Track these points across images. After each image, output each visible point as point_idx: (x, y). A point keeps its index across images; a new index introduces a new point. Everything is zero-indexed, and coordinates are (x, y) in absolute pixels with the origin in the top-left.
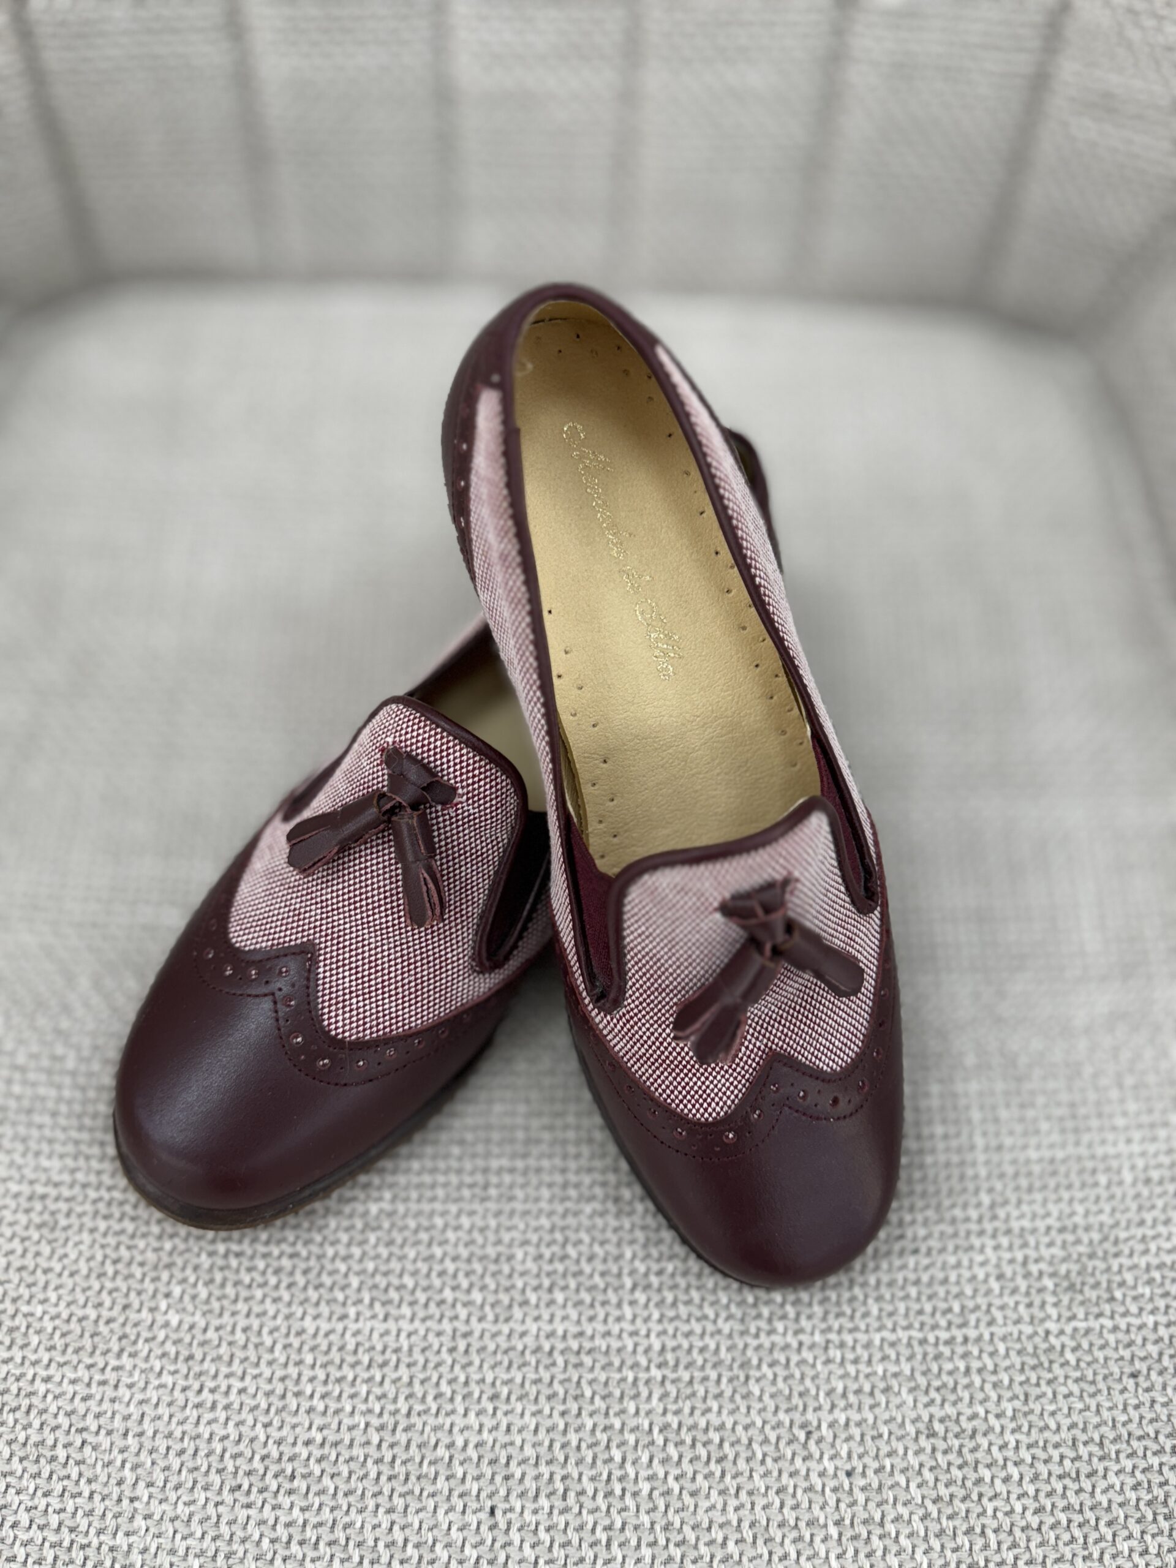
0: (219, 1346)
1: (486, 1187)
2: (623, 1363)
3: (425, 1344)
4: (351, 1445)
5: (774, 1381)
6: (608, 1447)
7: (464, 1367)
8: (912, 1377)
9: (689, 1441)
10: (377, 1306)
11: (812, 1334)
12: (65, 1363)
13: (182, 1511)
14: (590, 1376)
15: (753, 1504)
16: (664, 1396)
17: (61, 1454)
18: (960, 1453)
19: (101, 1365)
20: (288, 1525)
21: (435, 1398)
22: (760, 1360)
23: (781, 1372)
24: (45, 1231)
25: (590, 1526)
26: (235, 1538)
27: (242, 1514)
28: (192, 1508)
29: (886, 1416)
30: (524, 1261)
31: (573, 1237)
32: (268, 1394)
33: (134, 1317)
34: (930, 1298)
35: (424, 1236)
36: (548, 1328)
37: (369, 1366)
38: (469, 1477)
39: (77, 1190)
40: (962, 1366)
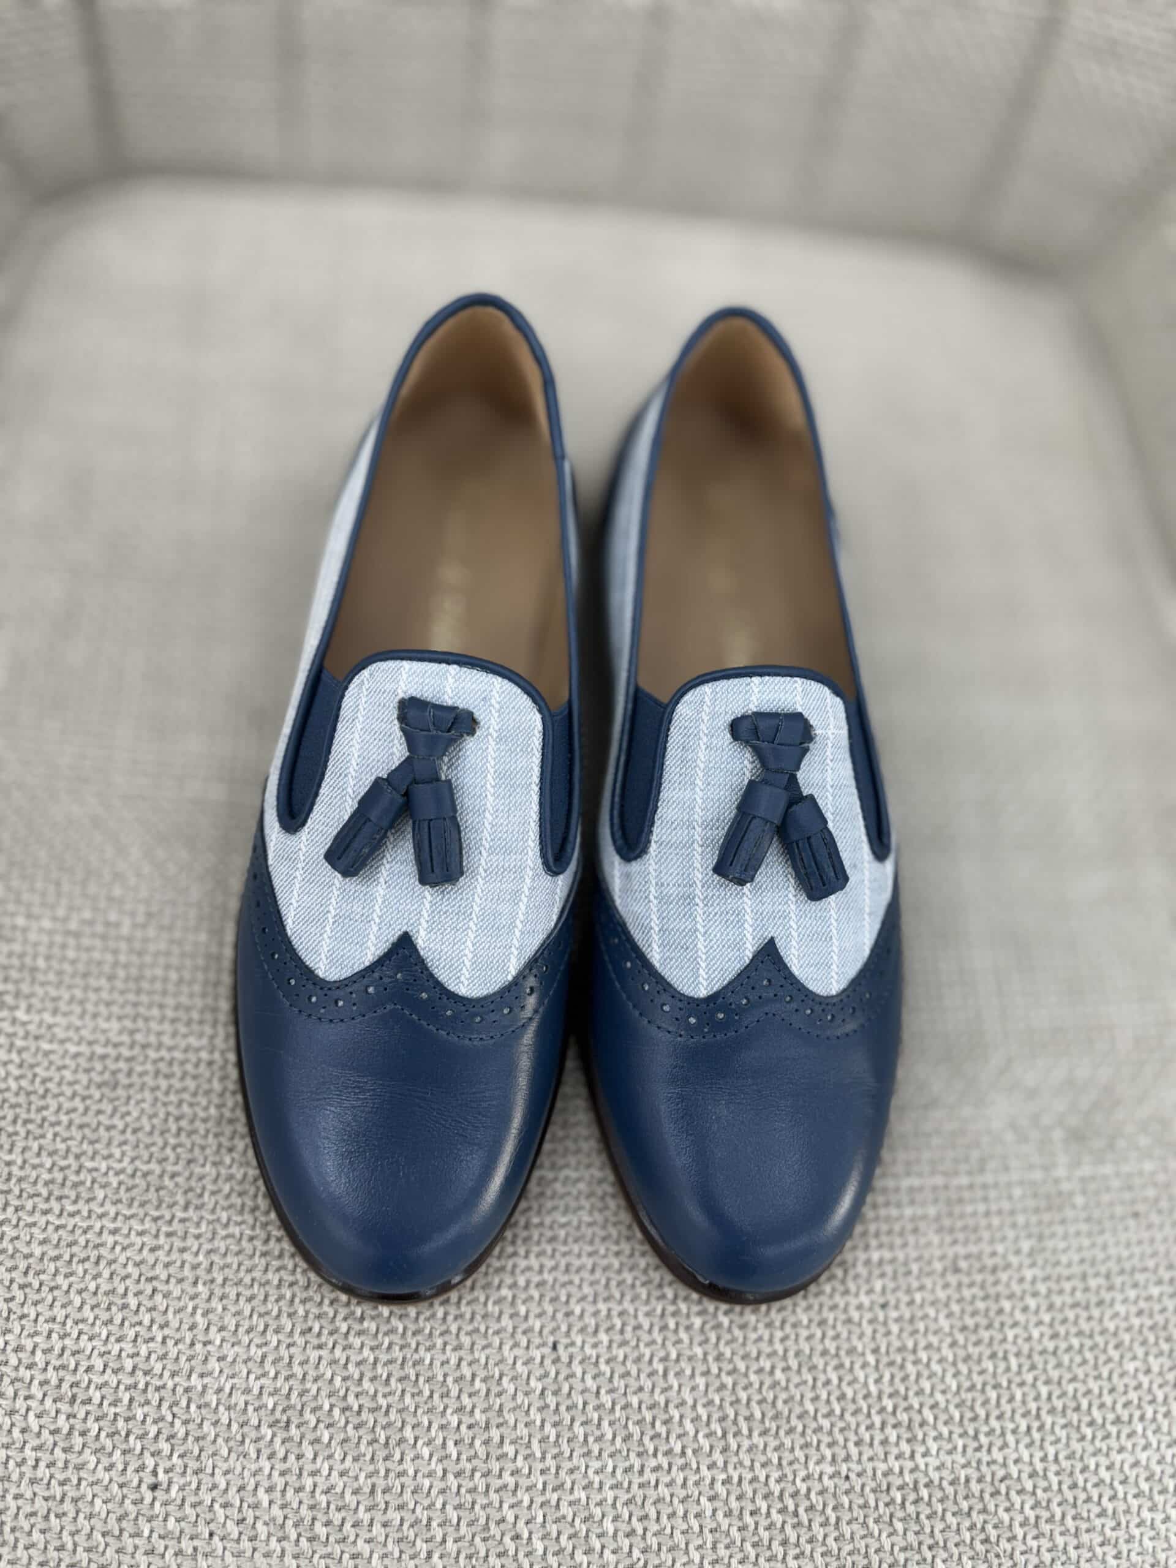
12: (132, 1216)
13: (256, 1353)
15: (797, 1336)
17: (133, 1302)
18: (983, 1286)
19: (168, 1217)
20: (359, 1364)
24: (106, 1090)
25: (647, 1358)
26: (309, 1378)
27: (314, 1355)
28: (264, 1349)
29: (915, 1255)
33: (198, 1170)
38: (532, 1315)
39: (137, 1051)
40: (981, 1208)
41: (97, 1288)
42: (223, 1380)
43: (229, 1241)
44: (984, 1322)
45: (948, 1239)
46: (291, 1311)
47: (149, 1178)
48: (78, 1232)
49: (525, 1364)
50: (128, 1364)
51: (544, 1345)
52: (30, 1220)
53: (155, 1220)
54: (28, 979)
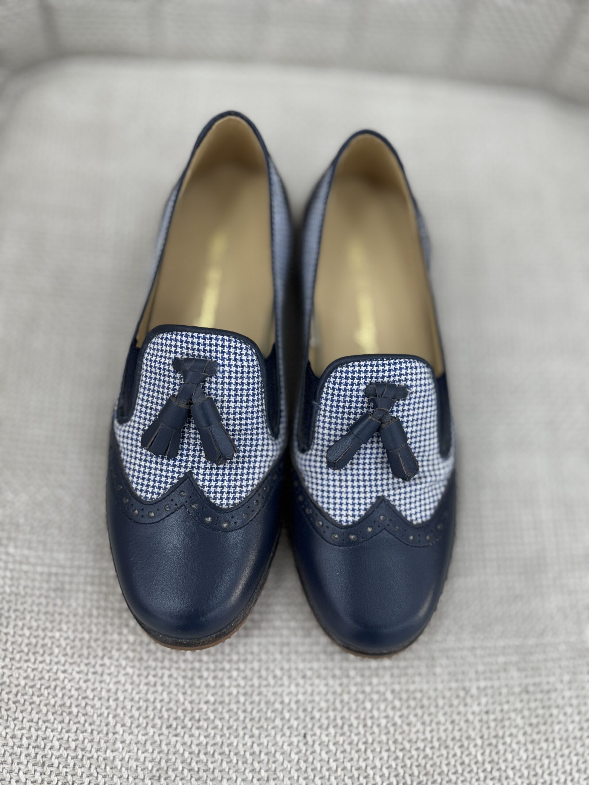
4: (229, 703)
6: (364, 702)
7: (288, 661)
9: (405, 698)
12: (74, 663)
15: (438, 729)
19: (93, 663)
21: (273, 678)
24: (58, 593)
28: (146, 737)
32: (184, 677)
33: (109, 637)
38: (292, 719)
39: (75, 570)
41: (56, 702)
44: (542, 721)
46: (160, 715)
52: (18, 665)
54: (14, 530)
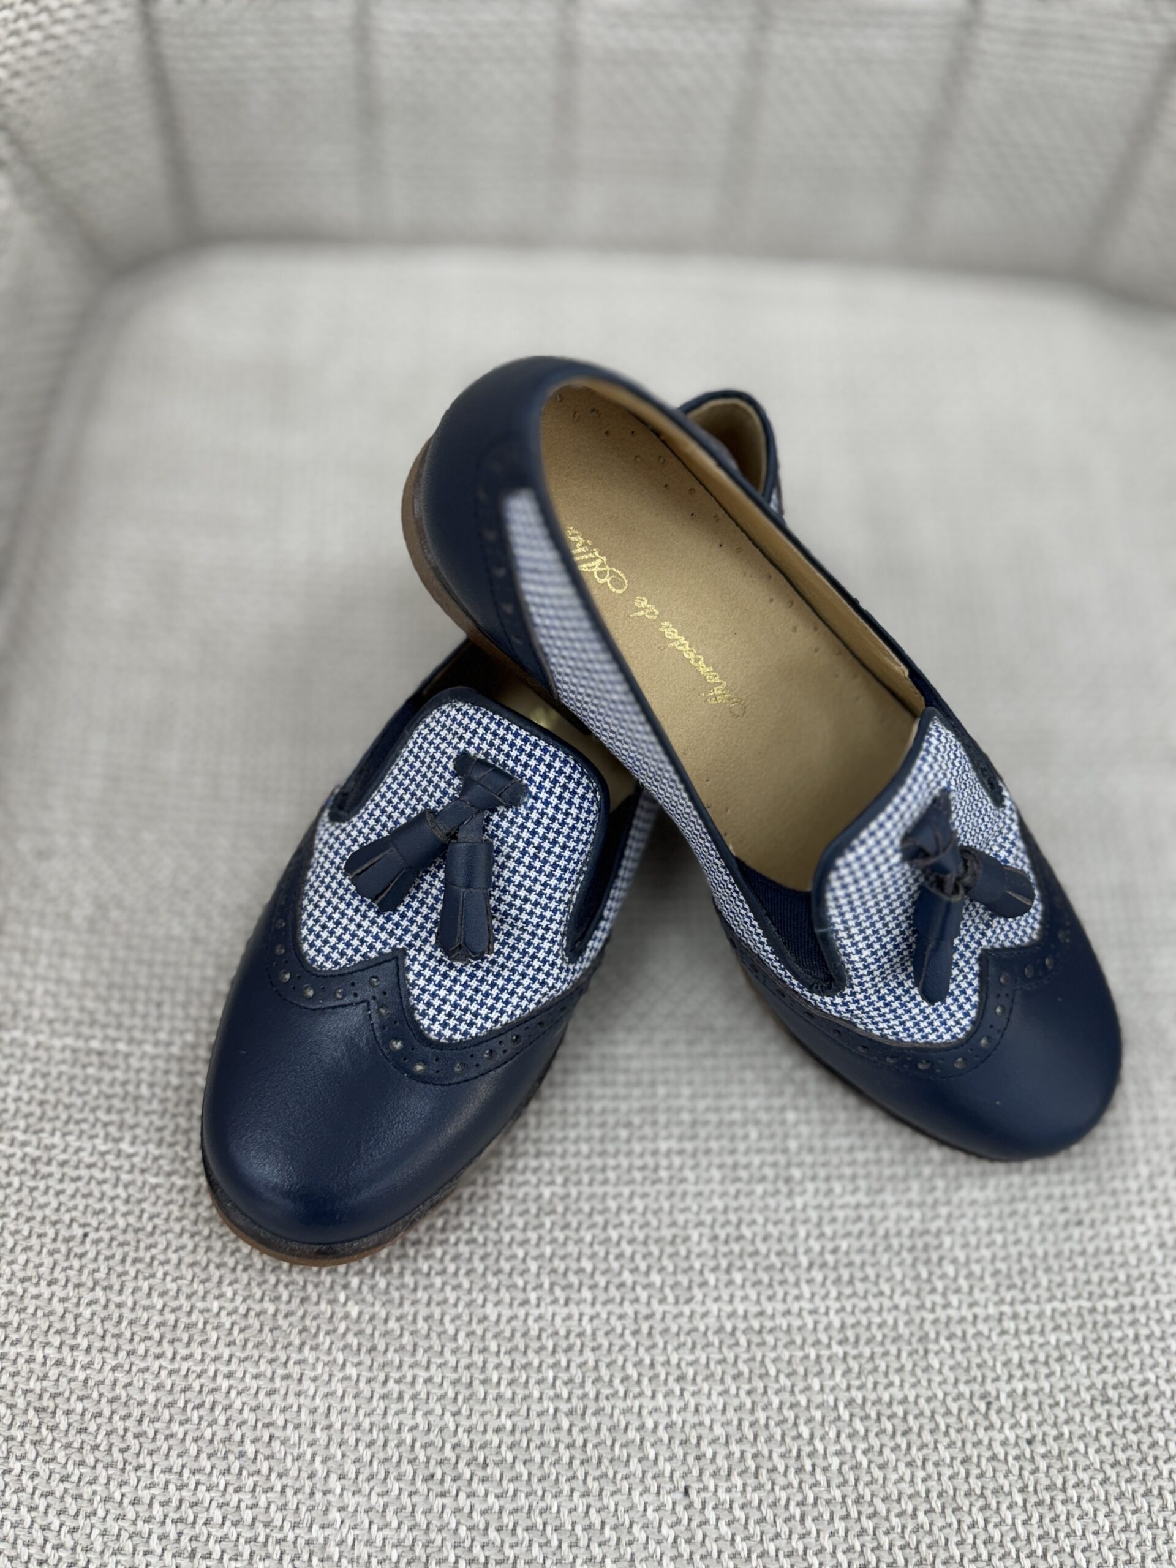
0: (401, 1335)
1: (656, 1169)
2: (804, 1341)
3: (608, 1328)
4: (541, 1431)
5: (952, 1354)
6: (796, 1424)
7: (648, 1349)
8: (1084, 1346)
9: (873, 1415)
10: (558, 1291)
11: (986, 1306)
12: (246, 1359)
13: (377, 1502)
14: (773, 1355)
15: (939, 1475)
16: (847, 1372)
17: (250, 1449)
18: (1134, 1418)
19: (283, 1359)
20: (483, 1513)
21: (622, 1381)
22: (938, 1334)
23: (959, 1345)
25: (783, 1502)
26: (433, 1527)
27: (438, 1503)
28: (386, 1499)
29: (1062, 1384)
30: (699, 1243)
31: (747, 1218)
32: (455, 1382)
33: (313, 1309)
34: (1097, 1267)
35: (599, 1219)
36: (728, 1309)
37: (554, 1352)
38: (661, 1459)
40: (1131, 1332)
41: (213, 1435)
42: (345, 1530)
43: (346, 1383)
44: (1137, 1457)
45: (1097, 1367)
46: (412, 1457)
47: (262, 1318)
48: (192, 1377)
49: (657, 1510)
50: (248, 1515)
51: (675, 1489)
52: (143, 1365)
53: (271, 1361)
54: (133, 1109)
